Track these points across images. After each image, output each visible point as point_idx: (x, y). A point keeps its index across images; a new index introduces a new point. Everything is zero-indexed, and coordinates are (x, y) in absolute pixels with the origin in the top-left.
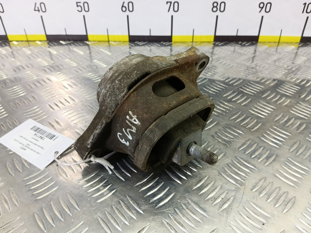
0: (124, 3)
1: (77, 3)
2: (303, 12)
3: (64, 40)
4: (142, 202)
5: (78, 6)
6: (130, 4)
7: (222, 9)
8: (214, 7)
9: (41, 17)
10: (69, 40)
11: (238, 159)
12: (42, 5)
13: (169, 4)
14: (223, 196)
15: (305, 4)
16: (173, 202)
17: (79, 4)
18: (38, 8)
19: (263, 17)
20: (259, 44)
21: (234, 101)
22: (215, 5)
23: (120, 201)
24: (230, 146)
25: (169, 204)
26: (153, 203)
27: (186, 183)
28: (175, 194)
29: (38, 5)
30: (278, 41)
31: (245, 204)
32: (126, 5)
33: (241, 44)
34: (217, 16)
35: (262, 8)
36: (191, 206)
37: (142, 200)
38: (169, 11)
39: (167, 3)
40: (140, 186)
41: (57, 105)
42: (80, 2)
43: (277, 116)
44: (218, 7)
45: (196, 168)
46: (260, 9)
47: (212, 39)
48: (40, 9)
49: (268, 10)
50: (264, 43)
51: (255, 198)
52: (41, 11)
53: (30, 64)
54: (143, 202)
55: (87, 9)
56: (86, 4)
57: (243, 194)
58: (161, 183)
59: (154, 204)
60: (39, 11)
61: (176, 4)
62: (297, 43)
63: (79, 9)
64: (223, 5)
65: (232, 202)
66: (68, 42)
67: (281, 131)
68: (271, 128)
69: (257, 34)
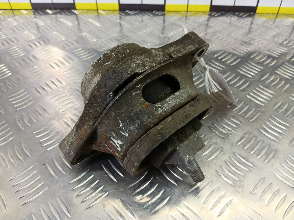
3: (50, 9)
4: (136, 207)
10: (56, 9)
11: (236, 156)
20: (256, 15)
21: (231, 85)
24: (227, 139)
26: (147, 208)
27: (182, 184)
28: (170, 198)
30: (277, 12)
33: (238, 16)
37: (135, 205)
40: (133, 189)
41: (44, 89)
43: (276, 103)
47: (208, 9)
50: (262, 14)
53: (15, 38)
58: (156, 184)
59: (148, 210)
66: (55, 11)
68: (270, 118)
69: (255, 5)
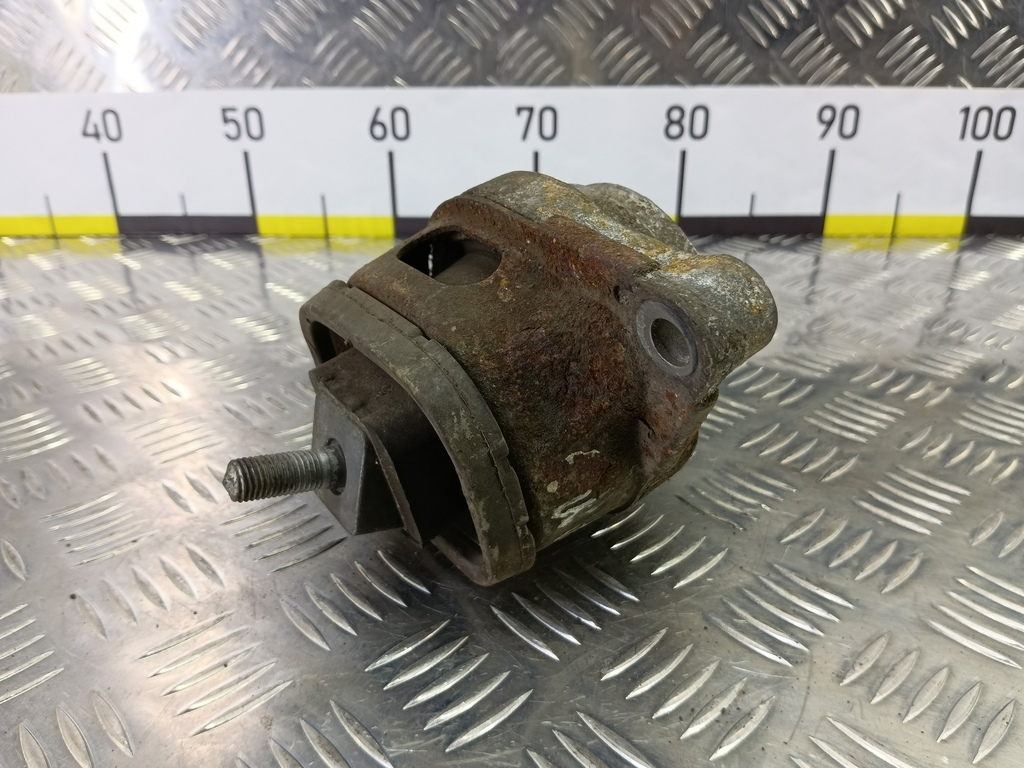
0: (378, 111)
1: (224, 110)
2: (963, 136)
3: (177, 233)
4: (393, 727)
5: (226, 120)
6: (400, 116)
7: (699, 129)
8: (671, 122)
9: (105, 156)
10: (193, 233)
11: (778, 573)
12: (110, 118)
13: (525, 114)
14: (725, 703)
15: (967, 110)
16: (520, 726)
17: (230, 115)
18: (96, 127)
19: (833, 154)
20: (826, 242)
22: (676, 115)
23: (303, 723)
24: (745, 529)
25: (503, 736)
26: (438, 730)
27: (578, 656)
28: (531, 697)
29: (96, 118)
30: (888, 230)
31: (816, 731)
32: (384, 117)
33: (767, 242)
34: (683, 154)
35: (830, 124)
36: (596, 740)
37: (392, 721)
38: (525, 136)
39: (520, 110)
40: (389, 670)
41: (113, 408)
42: (233, 109)
43: (909, 437)
44: (686, 122)
45: (616, 605)
46: (823, 128)
48: (101, 130)
49: (848, 129)
50: (844, 238)
51: (857, 709)
52: (104, 139)
53: (48, 295)
54: (399, 726)
55: (255, 131)
56: (253, 116)
57: (804, 693)
58: (477, 656)
59: (442, 737)
60: (97, 135)
61: (548, 116)
62: (952, 237)
63: (231, 129)
64: (700, 115)
65: (762, 723)
66: (186, 239)
67: (931, 480)
68: (893, 472)
69: (817, 211)
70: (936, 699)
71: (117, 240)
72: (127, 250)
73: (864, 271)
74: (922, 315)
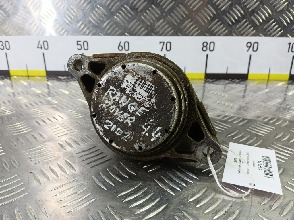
0: (120, 42)
1: (77, 42)
2: (289, 51)
3: (63, 76)
5: (78, 44)
6: (127, 44)
7: (212, 48)
8: (204, 46)
9: (43, 54)
10: (67, 76)
12: (45, 43)
13: (162, 44)
14: (226, 209)
15: (290, 44)
16: (164, 214)
17: (79, 43)
18: (41, 45)
19: (251, 56)
20: (248, 81)
21: (229, 122)
22: (205, 44)
23: (99, 211)
25: (159, 217)
26: (139, 215)
27: (181, 194)
28: (167, 206)
29: (41, 43)
30: (267, 79)
31: (254, 218)
32: (122, 44)
33: (231, 81)
34: (207, 55)
35: (250, 47)
36: (187, 219)
37: (125, 211)
38: (162, 50)
39: (160, 43)
40: (124, 196)
41: (44, 122)
42: (80, 41)
43: (277, 135)
44: (208, 46)
45: (192, 180)
46: (248, 48)
47: (203, 77)
48: (43, 46)
49: (255, 49)
50: (254, 80)
51: (266, 212)
52: (43, 49)
53: (26, 91)
54: (127, 213)
55: (86, 48)
56: (85, 43)
57: (250, 207)
58: (151, 193)
59: (141, 216)
60: (41, 48)
61: (169, 44)
62: (285, 80)
63: (79, 47)
64: (212, 44)
65: (238, 215)
66: (65, 78)
67: (284, 147)
68: (273, 144)
69: (246, 72)
70: (291, 210)
71: (46, 77)
72: (48, 80)
73: (260, 89)
74: (278, 101)
